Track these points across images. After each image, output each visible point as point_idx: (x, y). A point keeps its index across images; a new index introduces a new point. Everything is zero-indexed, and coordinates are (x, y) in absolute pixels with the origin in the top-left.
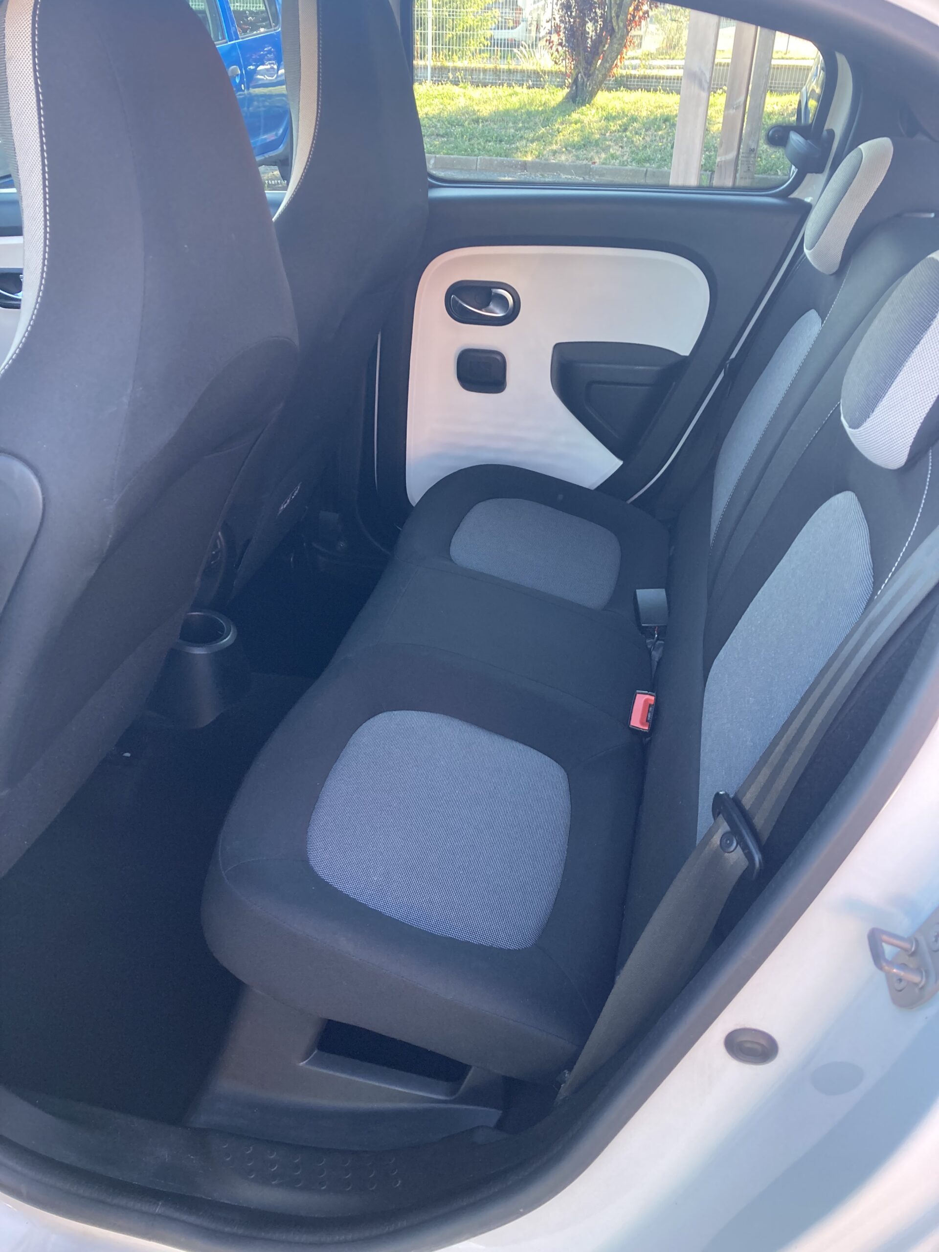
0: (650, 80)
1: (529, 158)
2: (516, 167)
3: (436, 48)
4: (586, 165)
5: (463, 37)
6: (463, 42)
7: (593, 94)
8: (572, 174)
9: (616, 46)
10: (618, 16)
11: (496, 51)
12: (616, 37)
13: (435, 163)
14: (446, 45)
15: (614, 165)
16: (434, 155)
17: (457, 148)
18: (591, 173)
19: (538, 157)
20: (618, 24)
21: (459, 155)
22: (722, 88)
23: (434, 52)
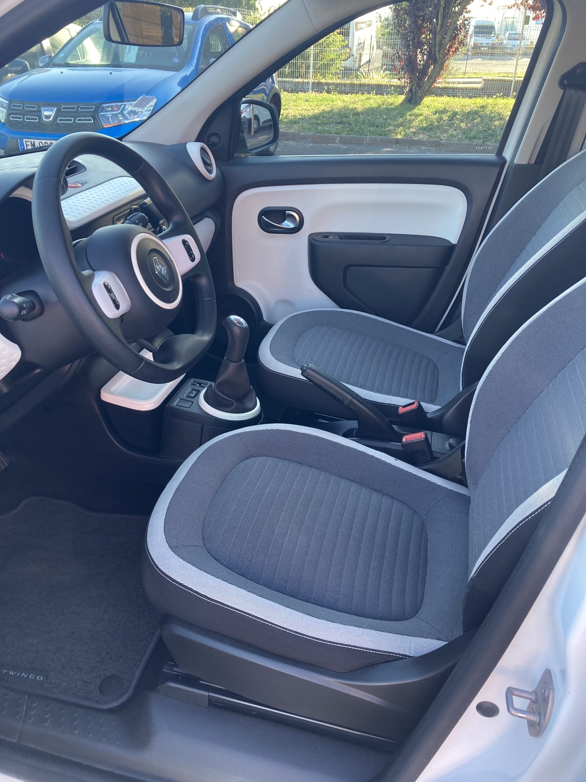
0: (449, 90)
1: (399, 137)
2: (392, 142)
3: (315, 71)
4: (437, 140)
5: (328, 65)
6: (328, 68)
7: (421, 99)
8: (428, 146)
9: (437, 69)
10: (439, 51)
11: (352, 73)
12: (437, 64)
13: (340, 140)
14: (317, 70)
15: (455, 141)
16: (339, 135)
17: (352, 131)
18: (440, 146)
19: (405, 136)
20: (439, 56)
21: (355, 135)
22: (496, 95)
23: (314, 74)
